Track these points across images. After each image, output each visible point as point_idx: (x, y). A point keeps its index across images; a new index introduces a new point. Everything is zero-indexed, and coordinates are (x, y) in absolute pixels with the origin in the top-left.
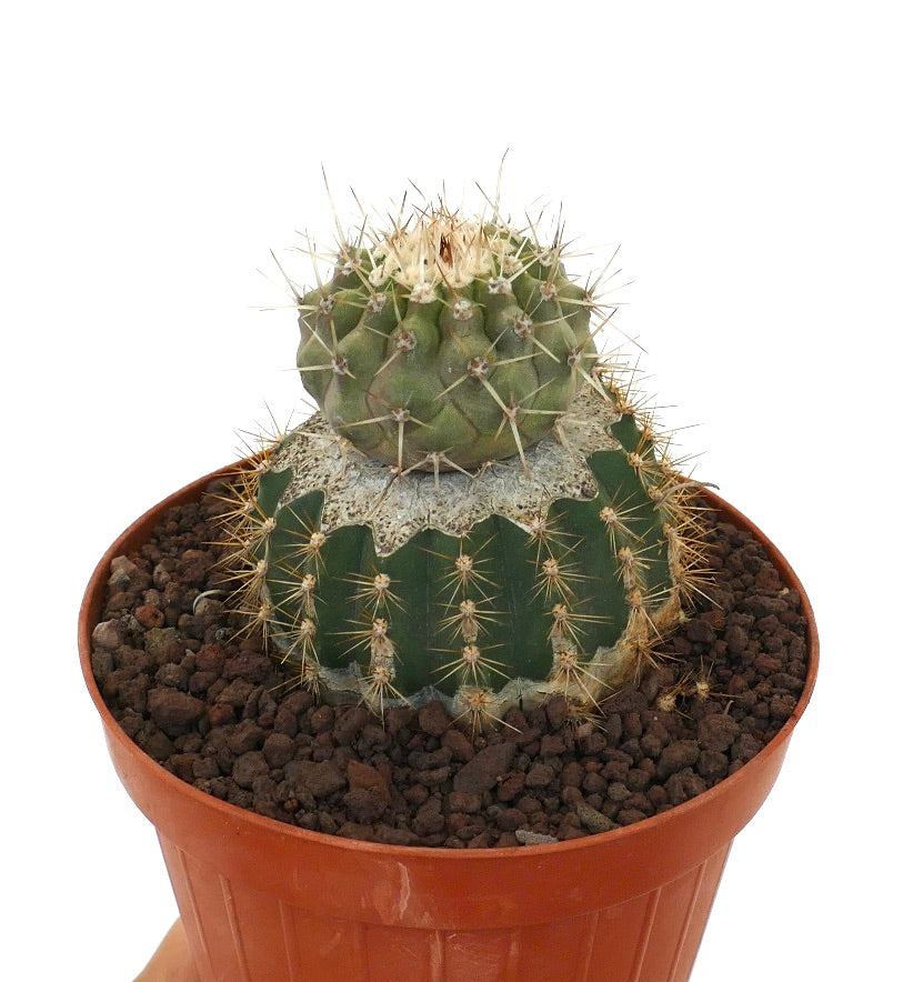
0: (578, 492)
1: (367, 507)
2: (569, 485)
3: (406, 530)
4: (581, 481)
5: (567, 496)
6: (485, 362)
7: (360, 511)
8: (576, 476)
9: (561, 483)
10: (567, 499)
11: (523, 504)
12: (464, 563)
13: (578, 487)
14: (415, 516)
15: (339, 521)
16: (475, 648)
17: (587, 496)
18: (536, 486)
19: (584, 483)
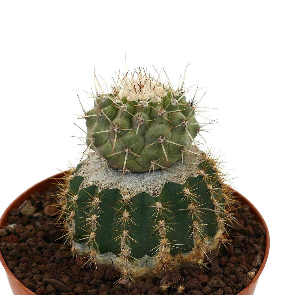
0: (152, 192)
1: (89, 172)
2: (151, 189)
3: (91, 183)
4: (156, 189)
5: (148, 192)
6: (119, 128)
7: (86, 173)
8: (156, 187)
9: (149, 187)
10: (147, 193)
11: (129, 189)
12: (97, 200)
13: (153, 191)
14: (97, 180)
15: (79, 174)
16: (94, 233)
17: (154, 195)
18: (140, 184)
19: (157, 190)
